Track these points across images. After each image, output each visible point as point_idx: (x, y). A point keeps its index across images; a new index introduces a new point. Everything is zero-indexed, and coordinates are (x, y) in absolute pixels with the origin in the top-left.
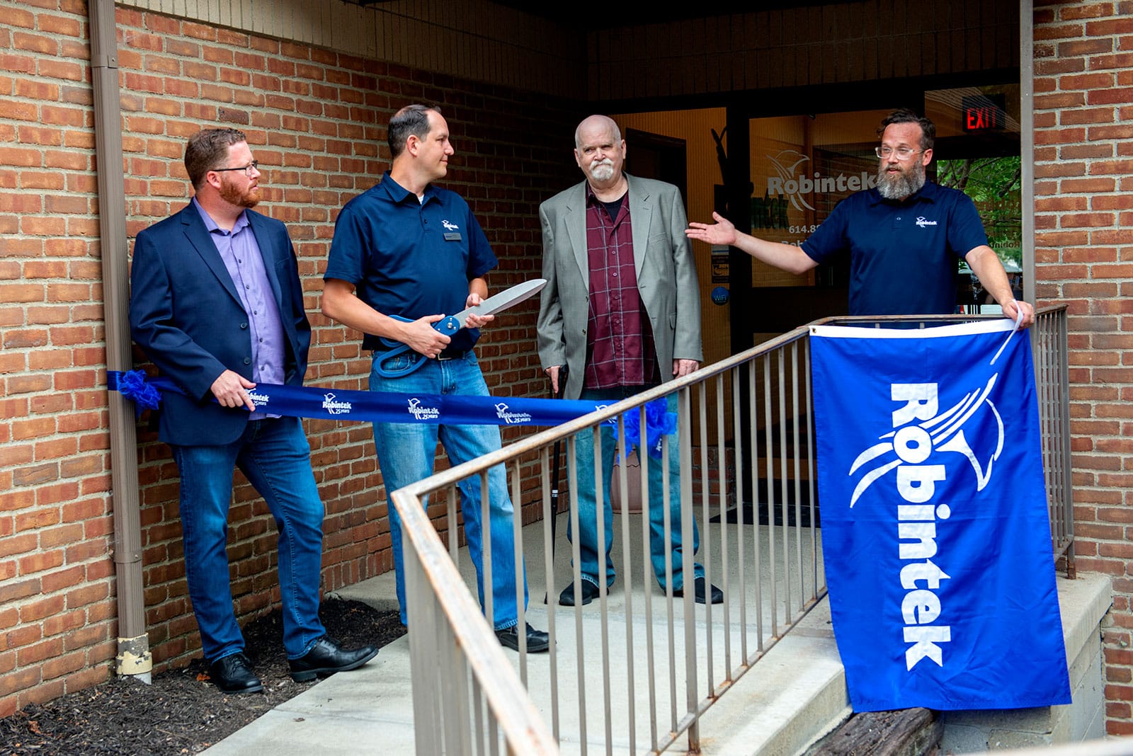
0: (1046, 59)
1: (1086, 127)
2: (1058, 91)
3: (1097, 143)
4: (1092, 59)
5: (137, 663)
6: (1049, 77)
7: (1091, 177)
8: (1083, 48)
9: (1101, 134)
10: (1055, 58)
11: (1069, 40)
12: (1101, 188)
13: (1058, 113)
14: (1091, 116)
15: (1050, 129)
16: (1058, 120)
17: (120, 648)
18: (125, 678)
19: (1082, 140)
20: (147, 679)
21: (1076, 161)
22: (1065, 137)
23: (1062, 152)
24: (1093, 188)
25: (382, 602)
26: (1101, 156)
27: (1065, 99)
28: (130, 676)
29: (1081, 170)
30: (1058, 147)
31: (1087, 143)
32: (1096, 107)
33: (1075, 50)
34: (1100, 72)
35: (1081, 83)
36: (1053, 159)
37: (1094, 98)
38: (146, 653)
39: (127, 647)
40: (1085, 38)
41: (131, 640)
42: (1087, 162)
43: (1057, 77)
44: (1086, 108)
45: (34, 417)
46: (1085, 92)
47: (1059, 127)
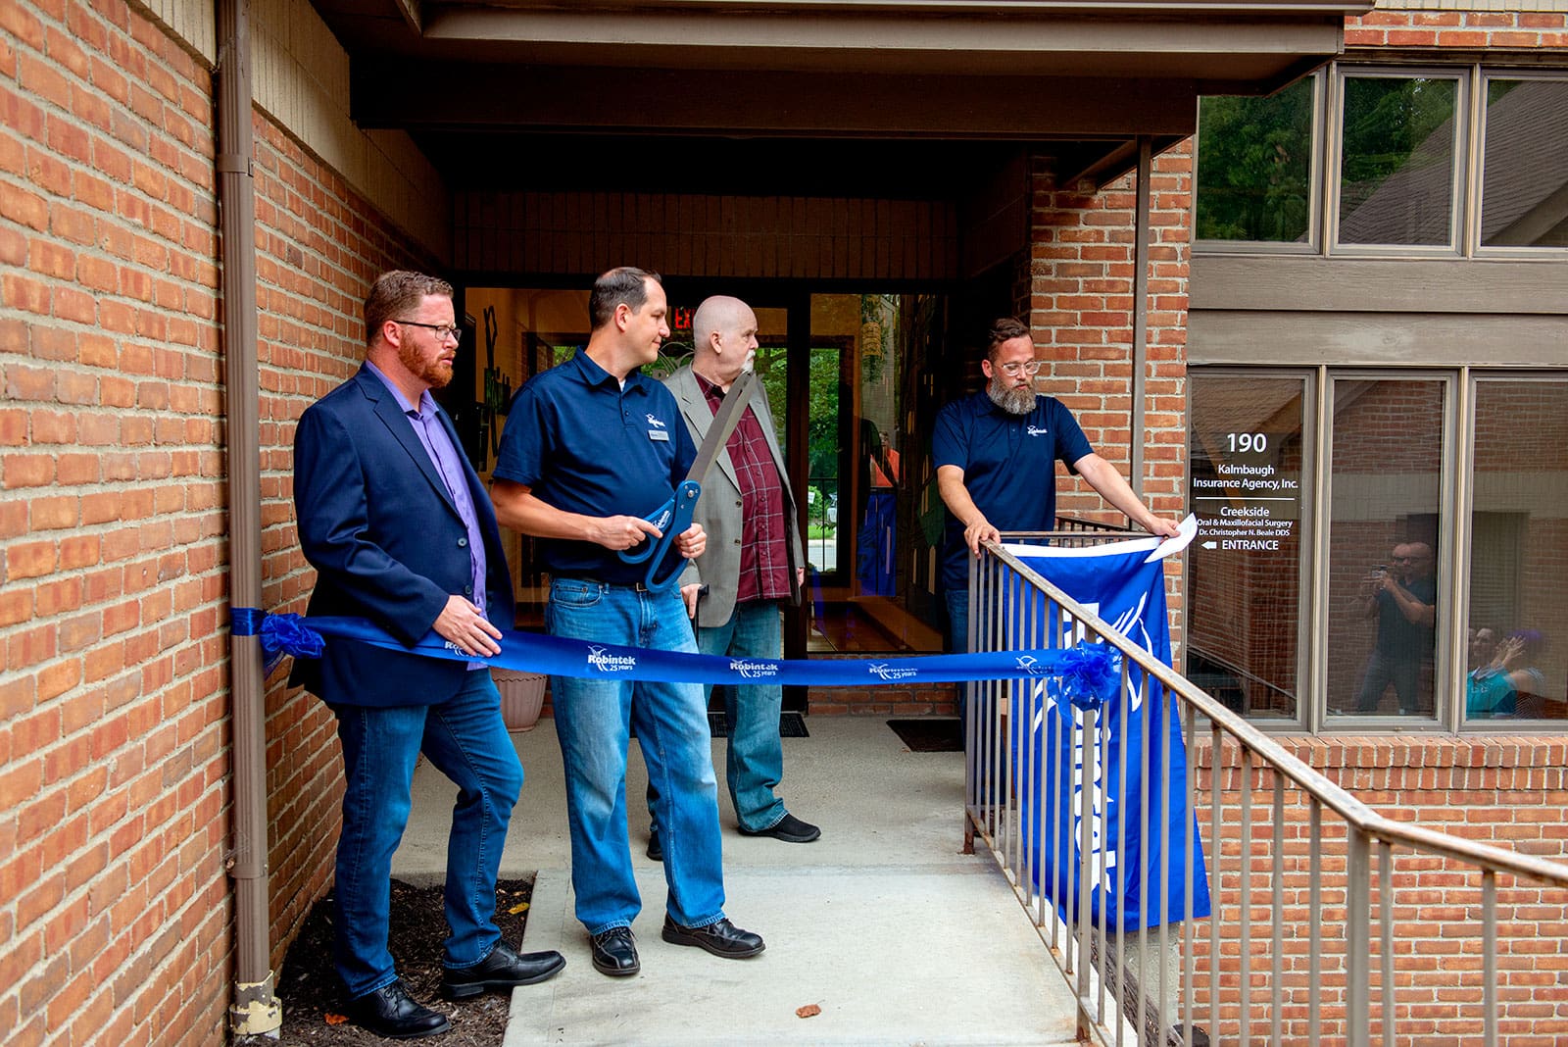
0: (1045, 277)
1: (1078, 346)
2: (1055, 309)
3: (1087, 362)
4: (1085, 282)
5: (270, 1015)
6: (1048, 295)
7: (1080, 395)
8: (1078, 271)
9: (1091, 354)
10: (1052, 278)
11: (1066, 261)
12: (1089, 405)
13: (1054, 330)
14: (1082, 336)
15: (1046, 346)
16: (1054, 337)
17: (241, 997)
18: (251, 1039)
19: (1074, 358)
20: (276, 1035)
21: (1068, 378)
22: (1060, 354)
23: (1056, 369)
24: (1083, 406)
25: (423, 876)
26: (1090, 375)
27: (1061, 318)
28: (260, 1036)
29: (1072, 387)
30: (1053, 363)
31: (1079, 362)
32: (1088, 328)
33: (1071, 272)
34: (1092, 295)
35: (1076, 303)
36: (1049, 375)
37: (1087, 319)
38: (274, 999)
39: (254, 995)
40: (1080, 261)
41: (261, 984)
42: (1078, 380)
43: (1055, 296)
44: (1077, 328)
45: (177, 682)
46: (1079, 312)
47: (1054, 345)
